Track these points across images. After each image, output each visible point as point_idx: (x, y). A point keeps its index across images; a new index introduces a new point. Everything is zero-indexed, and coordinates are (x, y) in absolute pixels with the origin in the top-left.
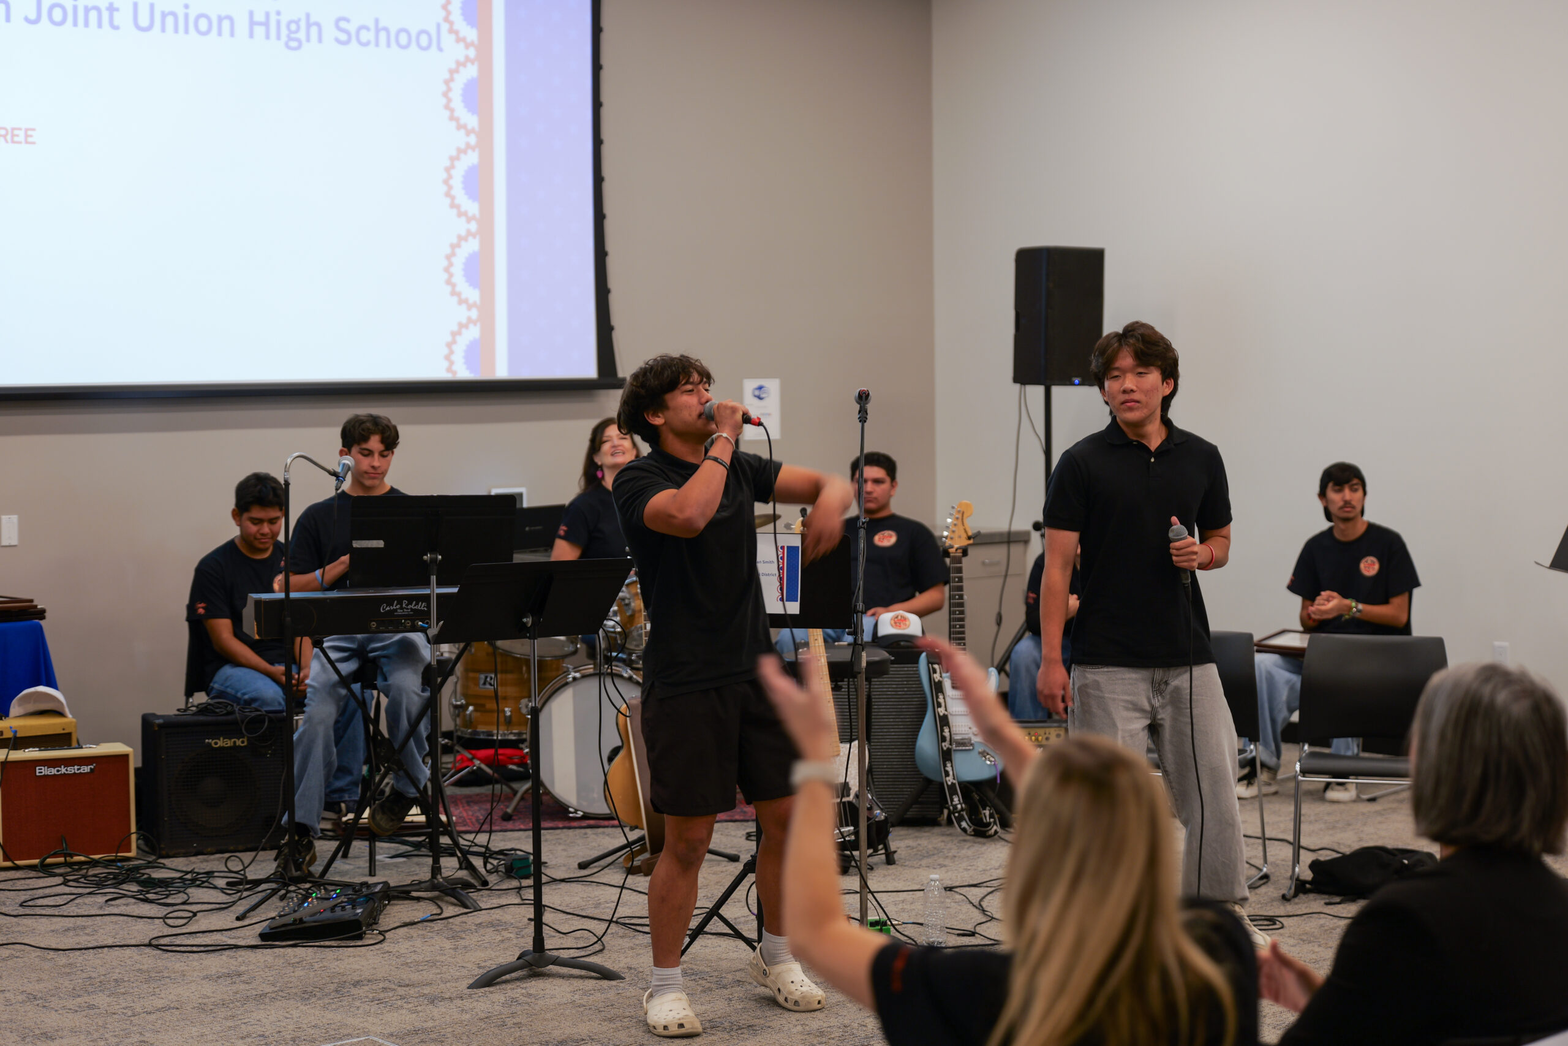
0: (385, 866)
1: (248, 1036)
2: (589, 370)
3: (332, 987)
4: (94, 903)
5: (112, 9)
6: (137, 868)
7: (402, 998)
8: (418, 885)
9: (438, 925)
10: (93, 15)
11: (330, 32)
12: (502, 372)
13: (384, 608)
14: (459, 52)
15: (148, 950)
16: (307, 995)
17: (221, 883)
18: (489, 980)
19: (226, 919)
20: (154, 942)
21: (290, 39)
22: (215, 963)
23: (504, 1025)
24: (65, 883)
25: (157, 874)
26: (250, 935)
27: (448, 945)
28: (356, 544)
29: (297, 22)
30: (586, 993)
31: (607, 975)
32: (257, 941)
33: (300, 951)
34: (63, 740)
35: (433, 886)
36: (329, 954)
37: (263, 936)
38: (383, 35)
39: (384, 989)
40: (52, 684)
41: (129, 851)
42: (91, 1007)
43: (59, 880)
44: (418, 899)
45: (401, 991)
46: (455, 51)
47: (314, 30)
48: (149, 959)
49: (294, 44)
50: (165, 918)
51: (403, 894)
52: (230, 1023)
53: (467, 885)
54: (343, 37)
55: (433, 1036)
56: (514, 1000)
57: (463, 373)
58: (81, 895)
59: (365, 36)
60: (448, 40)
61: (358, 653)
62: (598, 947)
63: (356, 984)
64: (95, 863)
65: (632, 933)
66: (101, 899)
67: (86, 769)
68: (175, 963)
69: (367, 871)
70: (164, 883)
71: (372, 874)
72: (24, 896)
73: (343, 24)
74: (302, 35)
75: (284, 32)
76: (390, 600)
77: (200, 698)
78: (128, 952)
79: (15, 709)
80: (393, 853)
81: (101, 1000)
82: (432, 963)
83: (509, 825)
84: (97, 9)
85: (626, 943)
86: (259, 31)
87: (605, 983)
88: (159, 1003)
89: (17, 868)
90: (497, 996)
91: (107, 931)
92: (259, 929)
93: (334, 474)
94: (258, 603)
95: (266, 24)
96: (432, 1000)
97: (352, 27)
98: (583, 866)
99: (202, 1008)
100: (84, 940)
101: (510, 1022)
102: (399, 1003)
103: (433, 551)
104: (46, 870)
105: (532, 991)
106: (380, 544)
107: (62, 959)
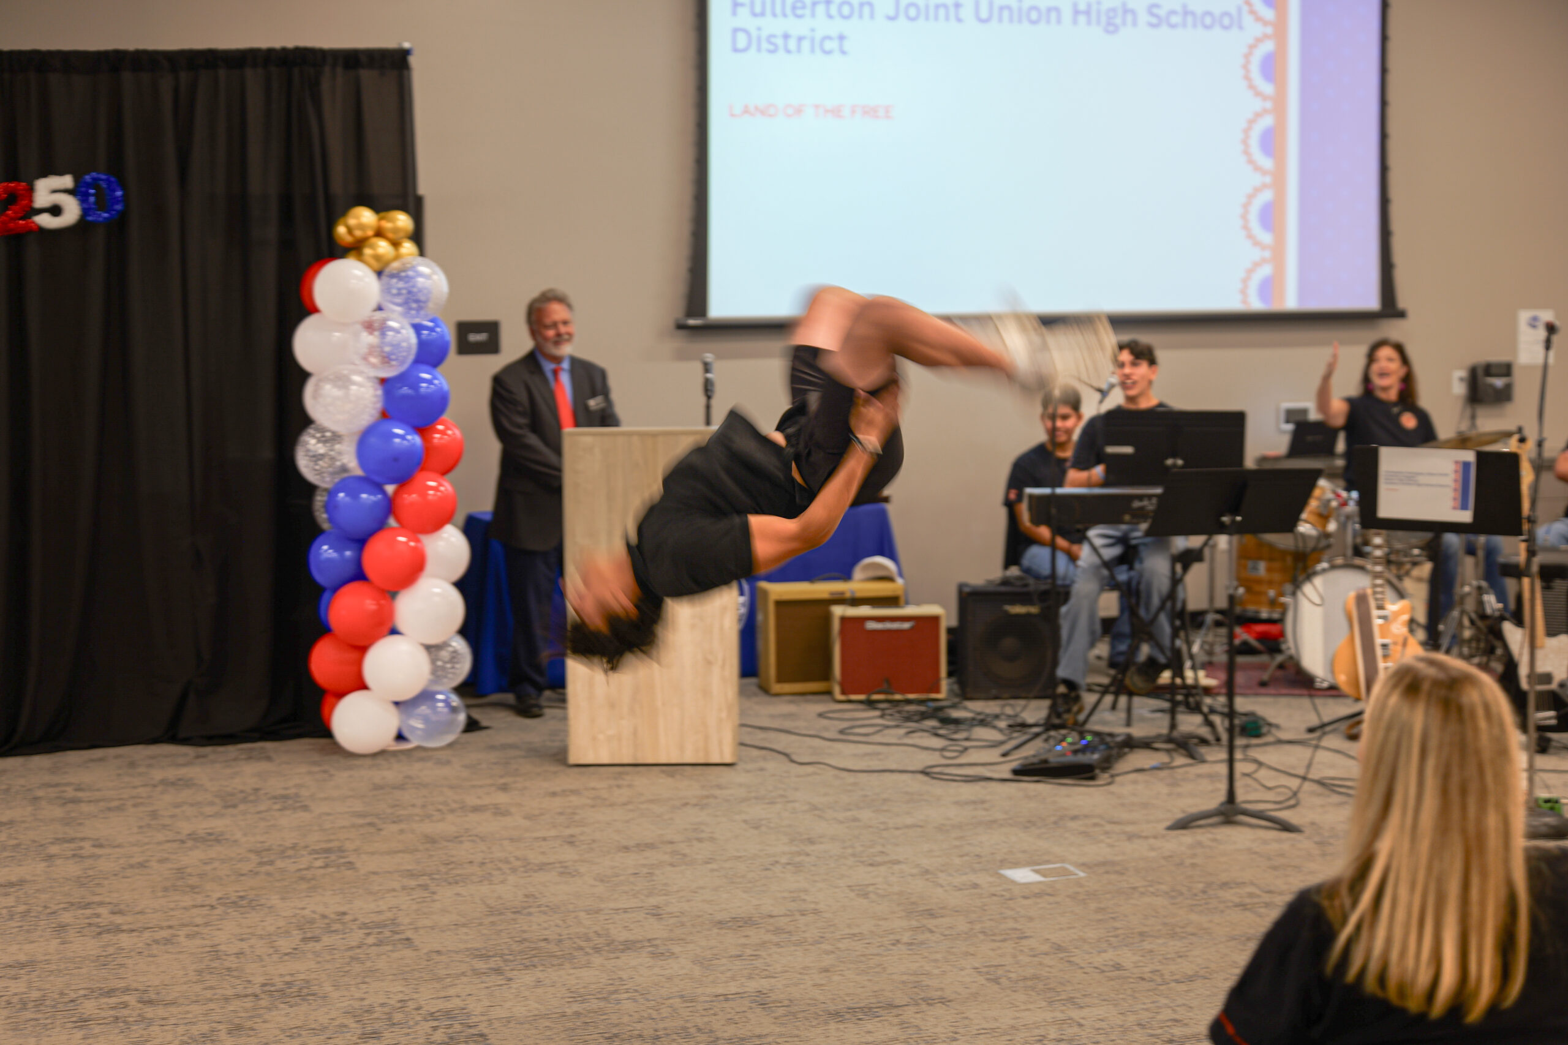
0: (1143, 719)
1: (967, 855)
2: (1371, 301)
3: (1053, 819)
4: (894, 735)
5: (957, 6)
6: (941, 709)
7: (1107, 833)
8: (1158, 737)
9: (1163, 774)
10: (942, 12)
11: (1143, 17)
12: (1291, 303)
13: (1136, 504)
14: (1258, 30)
15: (921, 777)
16: (1029, 824)
17: (1002, 724)
18: (1184, 824)
19: (993, 755)
20: (928, 770)
21: (1109, 24)
22: (968, 791)
23: (1181, 864)
24: (882, 716)
25: (956, 714)
26: (1005, 771)
27: (1165, 790)
28: (1111, 450)
29: (1114, 10)
30: (1265, 842)
31: (1287, 827)
32: (1008, 776)
33: (1040, 787)
34: (892, 601)
35: (1169, 740)
36: (1064, 790)
37: (1016, 772)
38: (1190, 19)
39: (1096, 825)
40: (892, 555)
41: (938, 691)
42: (855, 820)
43: (877, 713)
44: (1157, 749)
45: (1108, 827)
46: (1253, 29)
47: (1129, 18)
48: (918, 784)
49: (1111, 28)
50: (943, 749)
51: (1146, 744)
52: (957, 843)
53: (1204, 741)
54: (1154, 20)
55: (1118, 868)
56: (1200, 844)
57: (1256, 304)
58: (888, 727)
59: (1174, 19)
60: (1248, 19)
61: (1123, 540)
62: (1292, 802)
63: (1074, 818)
64: (909, 702)
65: (1327, 792)
66: (902, 731)
67: (906, 626)
68: (937, 788)
69: (1123, 722)
70: (957, 722)
71: (1128, 723)
72: (845, 725)
73: (1155, 11)
74: (1118, 21)
75: (1104, 19)
76: (1140, 497)
77: (1014, 571)
78: (905, 777)
79: (858, 573)
80: (1155, 708)
81: (866, 815)
82: (1145, 806)
83: (1263, 690)
84: (945, 6)
85: (1318, 801)
86: (1082, 19)
87: (1285, 835)
88: (909, 821)
89: (850, 701)
90: (1186, 838)
91: (896, 758)
92: (1015, 765)
93: (1100, 390)
94: (1031, 497)
95: (1088, 13)
96: (1130, 837)
97: (1162, 12)
98: (1311, 730)
99: (940, 829)
100: (875, 764)
101: (1188, 862)
102: (1102, 837)
103: (1174, 456)
104: (871, 704)
105: (1219, 837)
106: (1128, 450)
107: (850, 778)
